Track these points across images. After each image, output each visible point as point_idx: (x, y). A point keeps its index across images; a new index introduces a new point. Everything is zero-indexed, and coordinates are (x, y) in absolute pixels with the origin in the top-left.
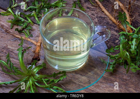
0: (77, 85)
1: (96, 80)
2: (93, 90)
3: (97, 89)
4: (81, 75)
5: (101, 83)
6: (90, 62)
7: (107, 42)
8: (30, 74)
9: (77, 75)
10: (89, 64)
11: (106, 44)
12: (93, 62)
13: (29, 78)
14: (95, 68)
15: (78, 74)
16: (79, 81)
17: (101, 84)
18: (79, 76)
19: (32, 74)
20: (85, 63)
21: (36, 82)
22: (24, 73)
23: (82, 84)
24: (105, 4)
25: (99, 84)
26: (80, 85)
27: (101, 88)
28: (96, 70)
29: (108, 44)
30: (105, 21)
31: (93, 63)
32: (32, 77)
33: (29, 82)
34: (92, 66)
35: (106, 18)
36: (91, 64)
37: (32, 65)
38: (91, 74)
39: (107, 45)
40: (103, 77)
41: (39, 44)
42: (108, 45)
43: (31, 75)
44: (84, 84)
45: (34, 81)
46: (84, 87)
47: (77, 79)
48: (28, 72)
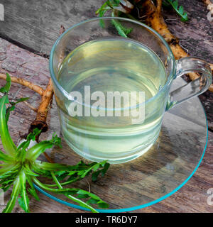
0: (135, 196)
1: (179, 185)
2: (171, 206)
3: (180, 204)
4: (144, 172)
5: (189, 190)
6: (164, 142)
7: (204, 98)
8: (23, 160)
9: (134, 172)
10: (161, 148)
11: (201, 102)
12: (173, 143)
13: (20, 169)
14: (177, 156)
15: (137, 169)
16: (140, 187)
17: (191, 194)
18: (140, 174)
19: (26, 160)
20: (153, 145)
21: (37, 178)
22: (9, 156)
23: (146, 194)
24: (198, 8)
25: (186, 193)
26: (141, 195)
27: (190, 202)
28: (178, 160)
29: (205, 101)
30: (198, 49)
31: (172, 145)
32: (27, 166)
33: (19, 179)
34: (170, 152)
35: (201, 43)
36: (167, 147)
37: (30, 139)
38: (166, 170)
39: (203, 104)
40: (193, 176)
41: (48, 94)
42: (206, 104)
43: (24, 163)
44: (152, 193)
45: (31, 176)
46: (150, 201)
47: (135, 181)
48: (19, 156)
